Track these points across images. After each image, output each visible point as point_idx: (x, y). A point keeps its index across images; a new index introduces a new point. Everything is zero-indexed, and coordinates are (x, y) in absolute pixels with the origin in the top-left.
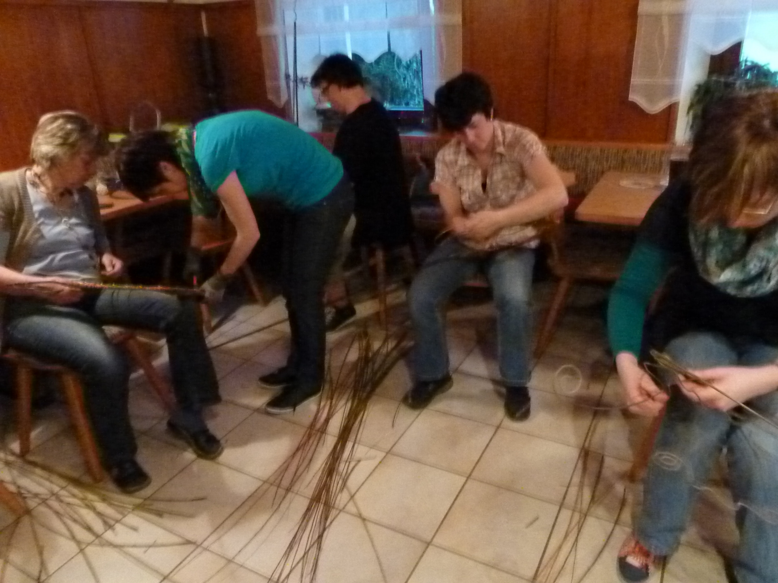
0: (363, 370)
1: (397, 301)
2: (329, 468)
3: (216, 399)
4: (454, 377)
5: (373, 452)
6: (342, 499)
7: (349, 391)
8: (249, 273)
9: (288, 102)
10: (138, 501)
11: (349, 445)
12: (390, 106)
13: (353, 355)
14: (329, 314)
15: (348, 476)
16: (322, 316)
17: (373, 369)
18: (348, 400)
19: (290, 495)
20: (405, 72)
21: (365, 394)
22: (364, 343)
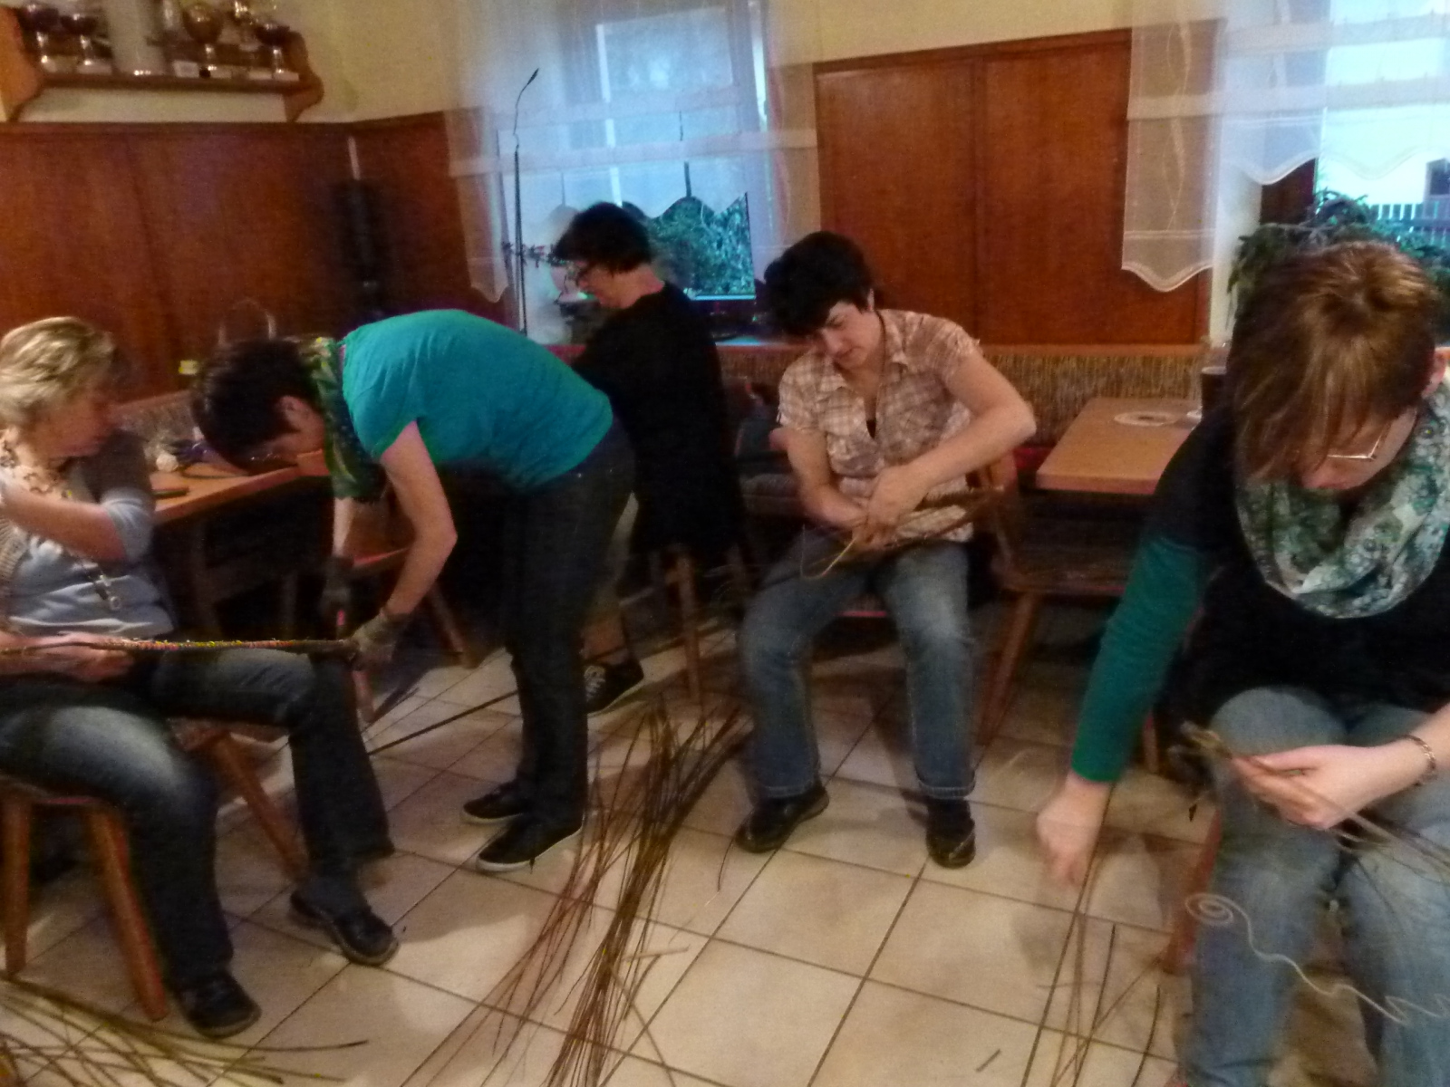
0: (658, 784)
1: (720, 649)
2: (600, 970)
3: (385, 849)
4: (831, 789)
5: (682, 940)
6: (625, 1033)
7: (635, 822)
8: (441, 608)
9: (509, 292)
10: (236, 1054)
11: (638, 927)
12: (695, 293)
13: (641, 756)
14: (593, 679)
15: (637, 987)
16: (580, 684)
17: (678, 780)
18: (633, 840)
19: (528, 1030)
20: (720, 230)
21: (664, 830)
22: (661, 728)
